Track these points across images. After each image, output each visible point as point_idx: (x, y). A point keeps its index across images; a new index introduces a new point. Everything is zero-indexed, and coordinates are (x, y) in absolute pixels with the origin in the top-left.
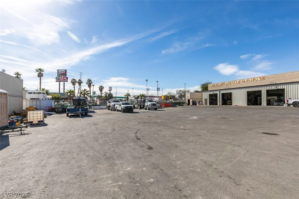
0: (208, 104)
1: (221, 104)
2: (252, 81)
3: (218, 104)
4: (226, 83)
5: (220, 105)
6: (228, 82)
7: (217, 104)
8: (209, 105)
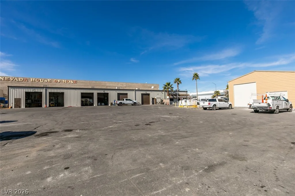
0: (23, 106)
1: (48, 106)
2: (66, 82)
3: (44, 106)
4: (32, 79)
5: (46, 107)
6: (34, 79)
7: (41, 106)
8: (26, 107)
